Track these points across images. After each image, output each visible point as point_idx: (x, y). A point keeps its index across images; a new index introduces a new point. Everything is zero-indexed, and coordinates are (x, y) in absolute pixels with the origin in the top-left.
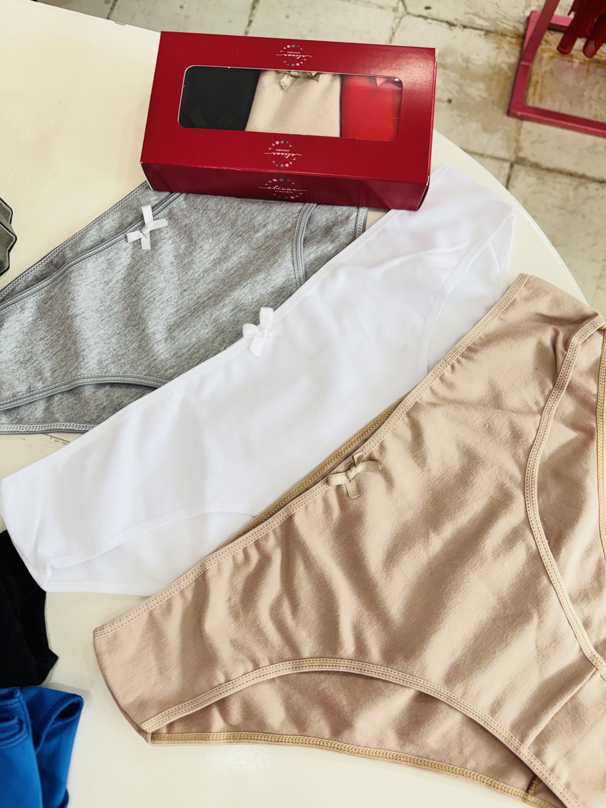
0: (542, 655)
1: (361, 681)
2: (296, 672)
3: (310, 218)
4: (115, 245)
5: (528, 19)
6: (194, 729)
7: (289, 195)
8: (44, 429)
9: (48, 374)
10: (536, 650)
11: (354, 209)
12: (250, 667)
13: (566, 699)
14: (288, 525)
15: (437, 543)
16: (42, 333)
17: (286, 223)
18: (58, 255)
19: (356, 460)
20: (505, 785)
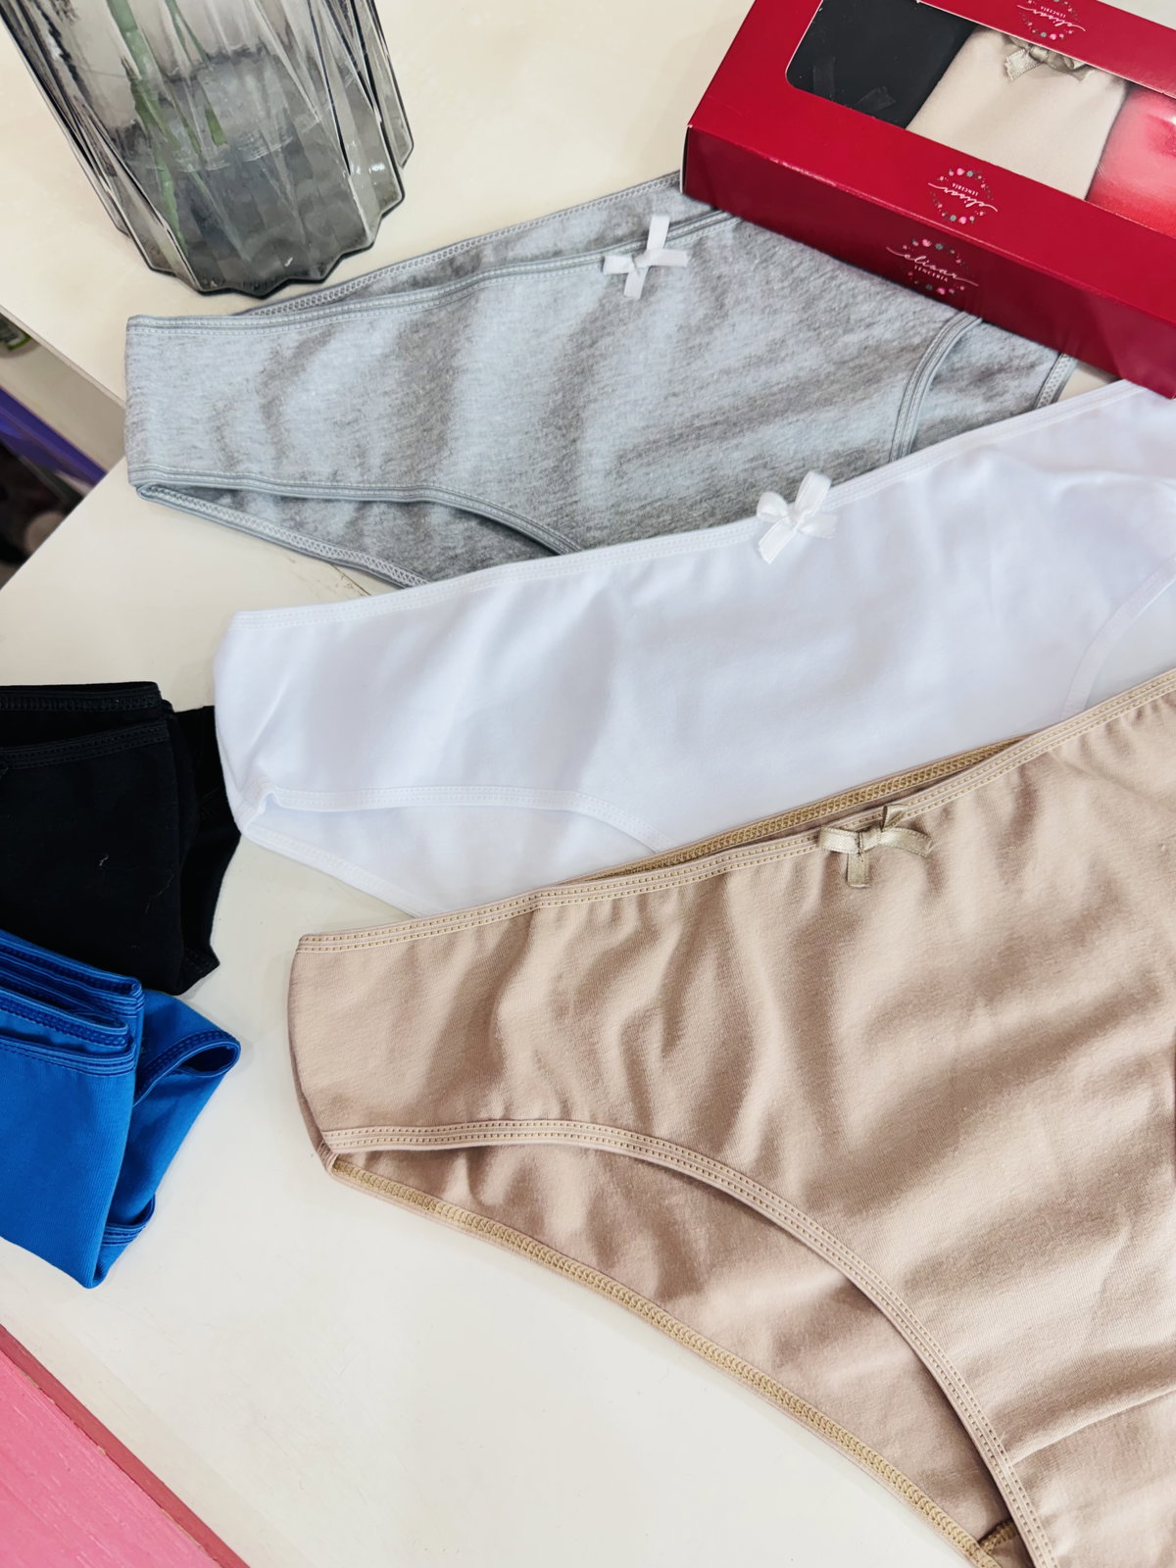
0: (1108, 1307)
1: (746, 1220)
2: (633, 1154)
3: (959, 343)
4: (578, 269)
6: (411, 1181)
8: (335, 556)
9: (375, 460)
10: (1098, 1296)
11: (1049, 354)
12: (555, 1110)
13: (1122, 1405)
14: (715, 887)
15: (984, 1028)
16: (389, 384)
17: (911, 333)
18: (468, 251)
19: (888, 817)
20: (944, 1514)
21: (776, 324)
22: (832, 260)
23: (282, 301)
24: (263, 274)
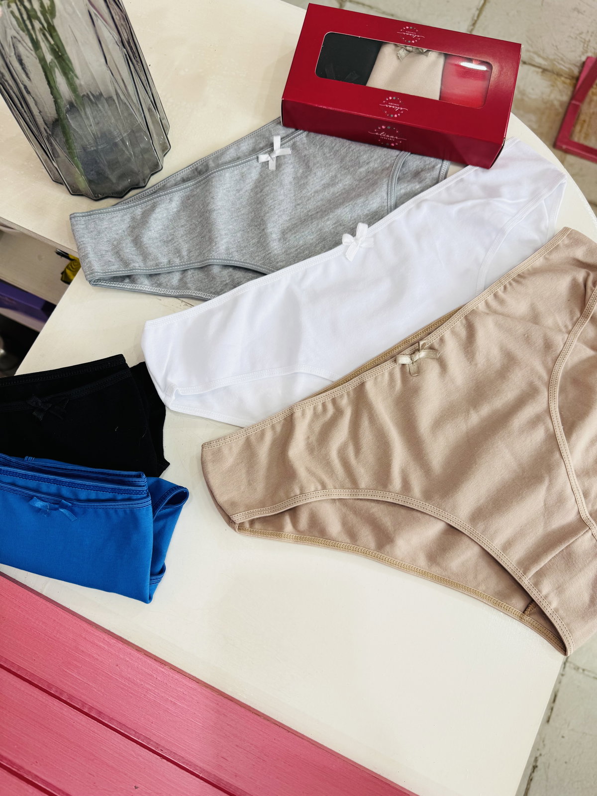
0: (549, 511)
1: (403, 511)
2: (353, 498)
3: (404, 163)
4: (248, 163)
5: (584, 64)
6: (269, 529)
7: (391, 142)
8: (177, 294)
9: (184, 253)
10: (543, 507)
11: (439, 161)
12: (320, 487)
13: (563, 547)
14: (360, 390)
15: (475, 419)
16: (183, 222)
18: (202, 164)
19: (420, 346)
20: (507, 605)
21: (332, 170)
22: (347, 141)
23: (130, 197)
24: (120, 188)
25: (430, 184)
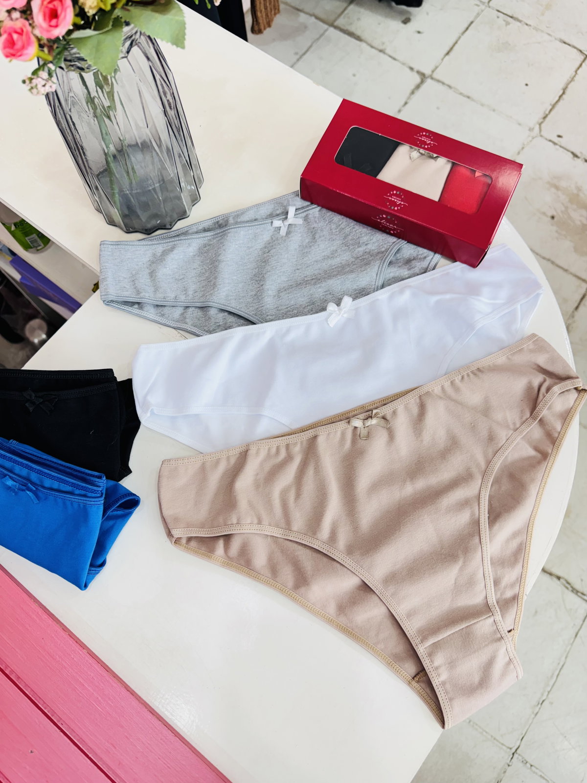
0: (458, 589)
1: (325, 559)
2: (284, 537)
3: (398, 250)
4: (263, 225)
6: (203, 549)
7: (391, 229)
8: (176, 326)
9: (190, 292)
10: (453, 585)
11: (431, 254)
12: (256, 521)
13: (464, 625)
14: (313, 441)
15: (410, 489)
16: (195, 265)
17: (381, 247)
18: (224, 219)
19: (373, 414)
20: (400, 668)
21: (334, 244)
22: (353, 222)
23: (156, 236)
24: (149, 226)
25: (418, 272)
